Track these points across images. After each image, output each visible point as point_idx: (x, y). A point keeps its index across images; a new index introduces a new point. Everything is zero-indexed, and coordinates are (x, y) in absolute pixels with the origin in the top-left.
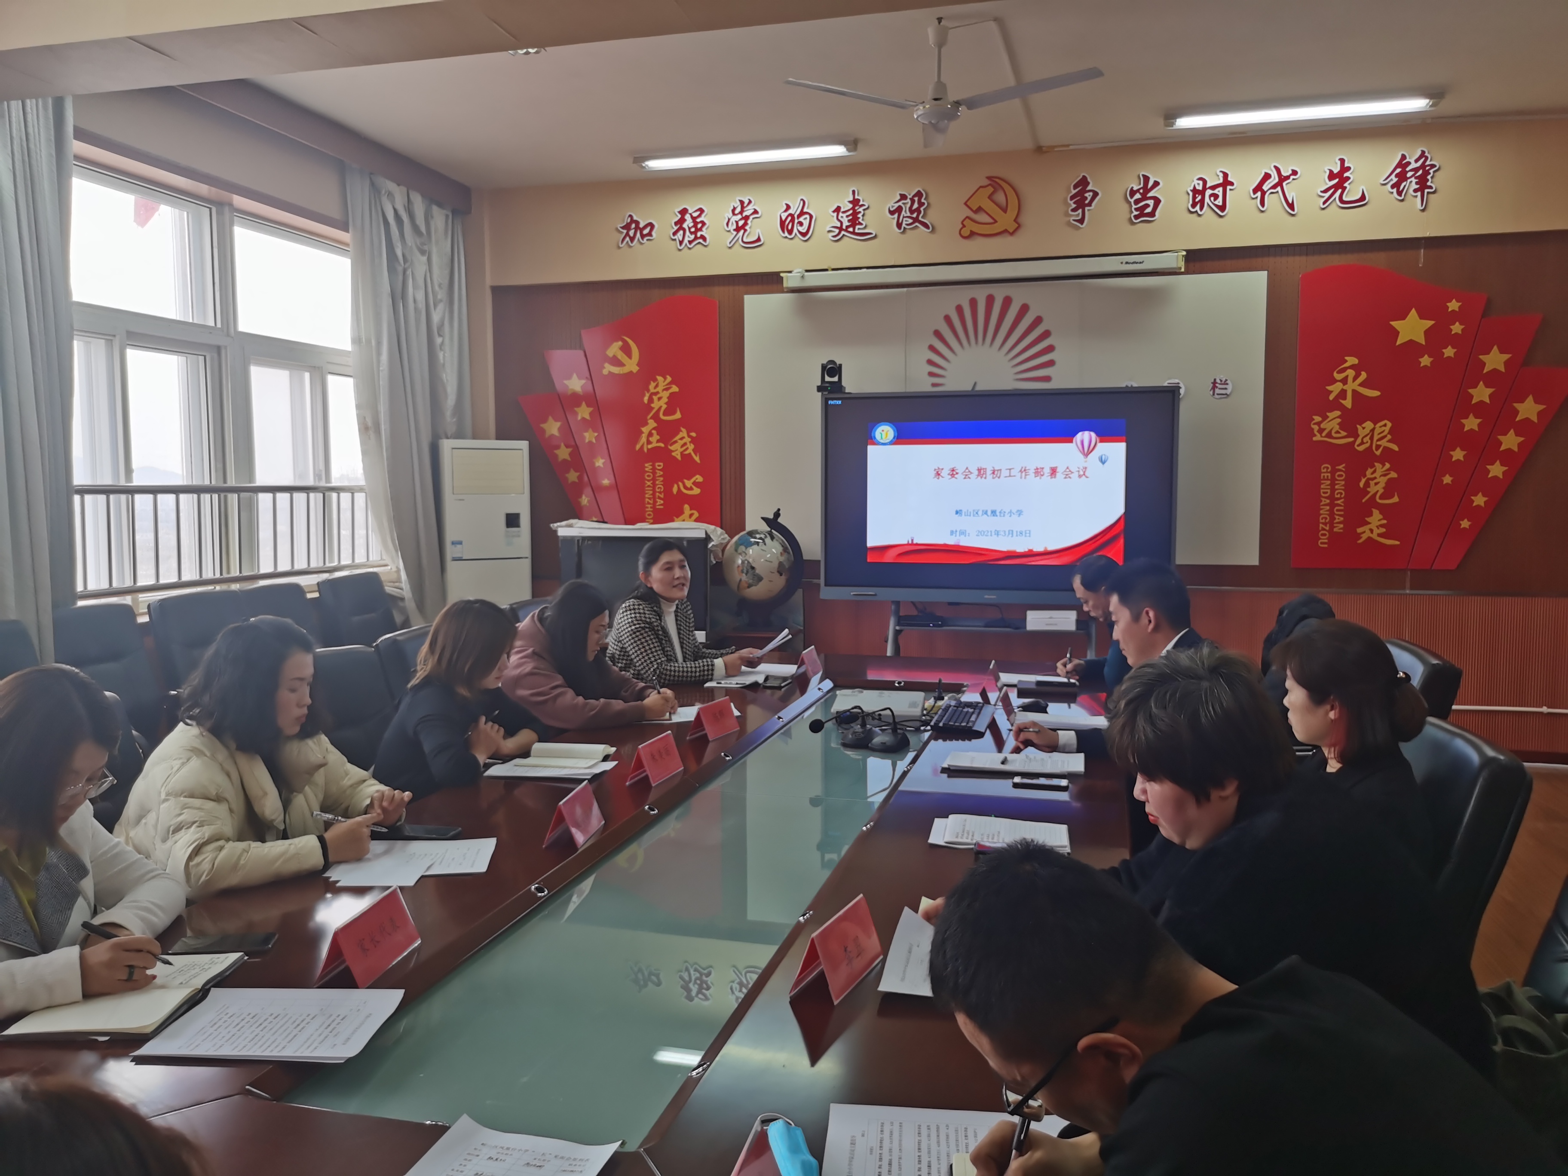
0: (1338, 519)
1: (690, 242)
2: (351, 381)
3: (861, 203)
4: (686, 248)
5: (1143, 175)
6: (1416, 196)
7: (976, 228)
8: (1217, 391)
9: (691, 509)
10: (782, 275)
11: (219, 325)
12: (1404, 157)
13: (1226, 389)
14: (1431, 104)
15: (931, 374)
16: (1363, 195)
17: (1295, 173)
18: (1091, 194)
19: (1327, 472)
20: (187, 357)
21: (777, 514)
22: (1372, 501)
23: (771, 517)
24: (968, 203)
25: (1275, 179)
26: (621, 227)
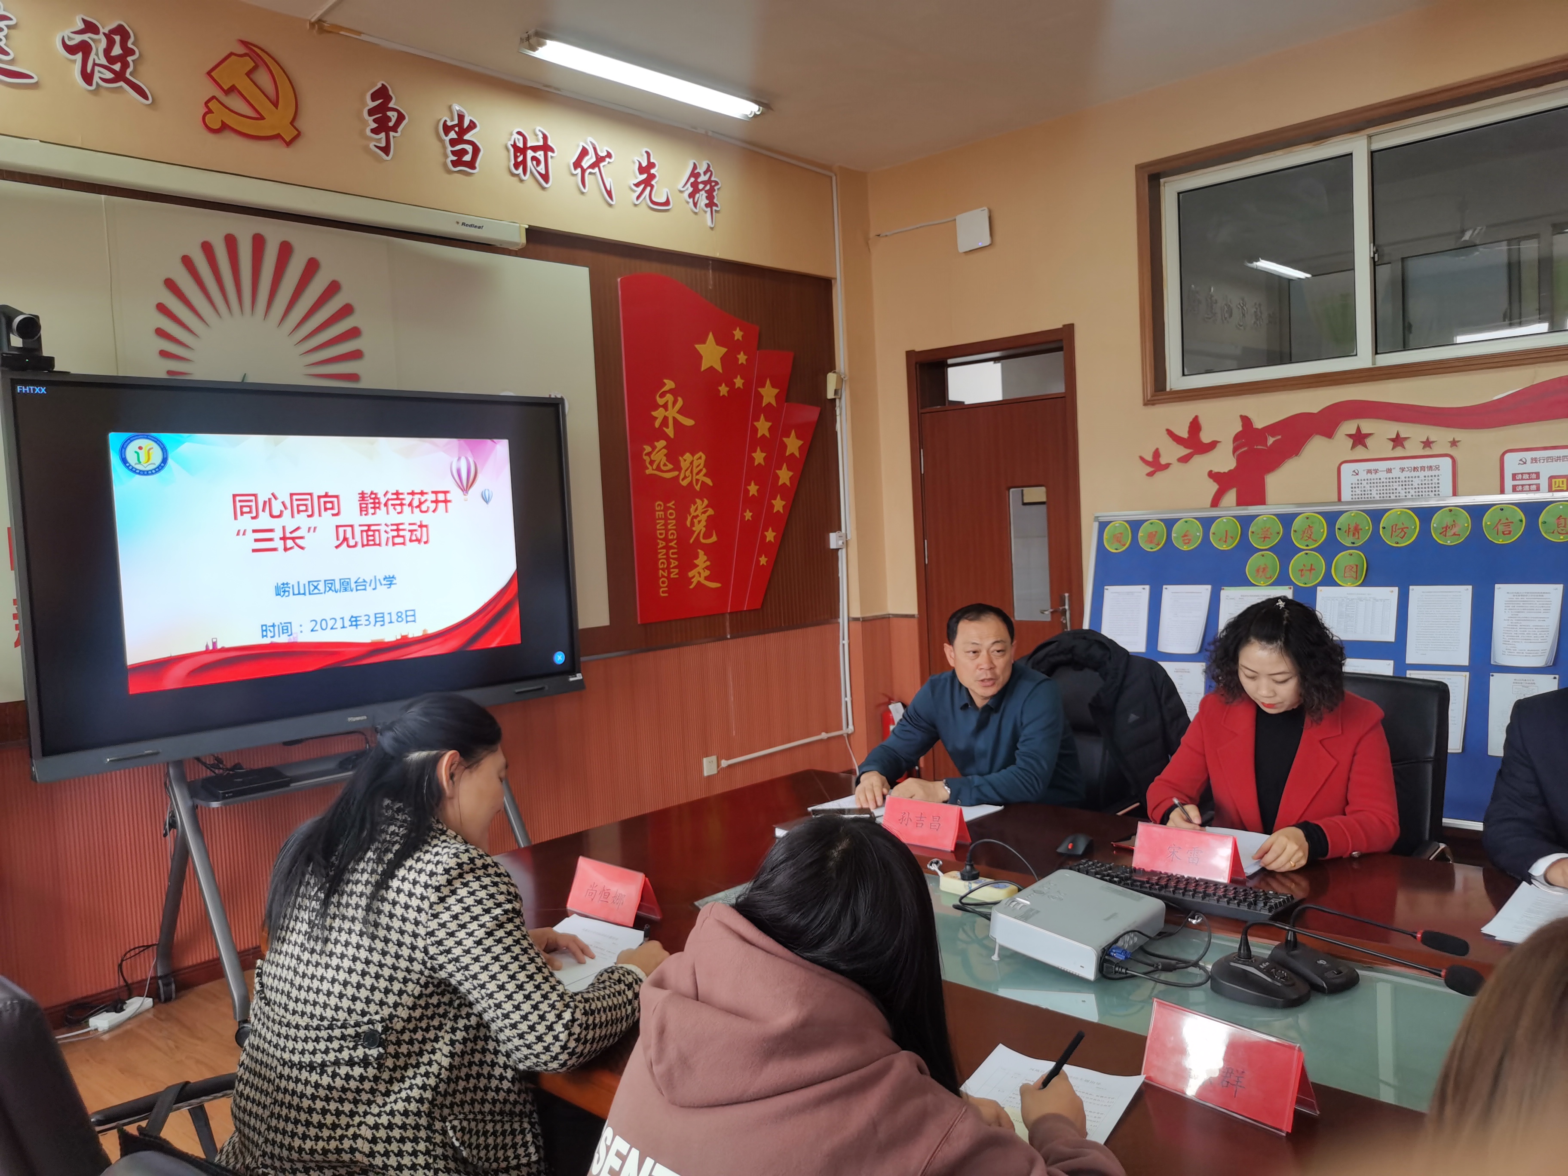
0: (674, 563)
5: (457, 110)
12: (695, 167)
14: (758, 112)
15: (164, 354)
16: (668, 199)
17: (609, 155)
18: (395, 114)
19: (661, 510)
22: (698, 543)
24: (213, 74)
25: (592, 157)
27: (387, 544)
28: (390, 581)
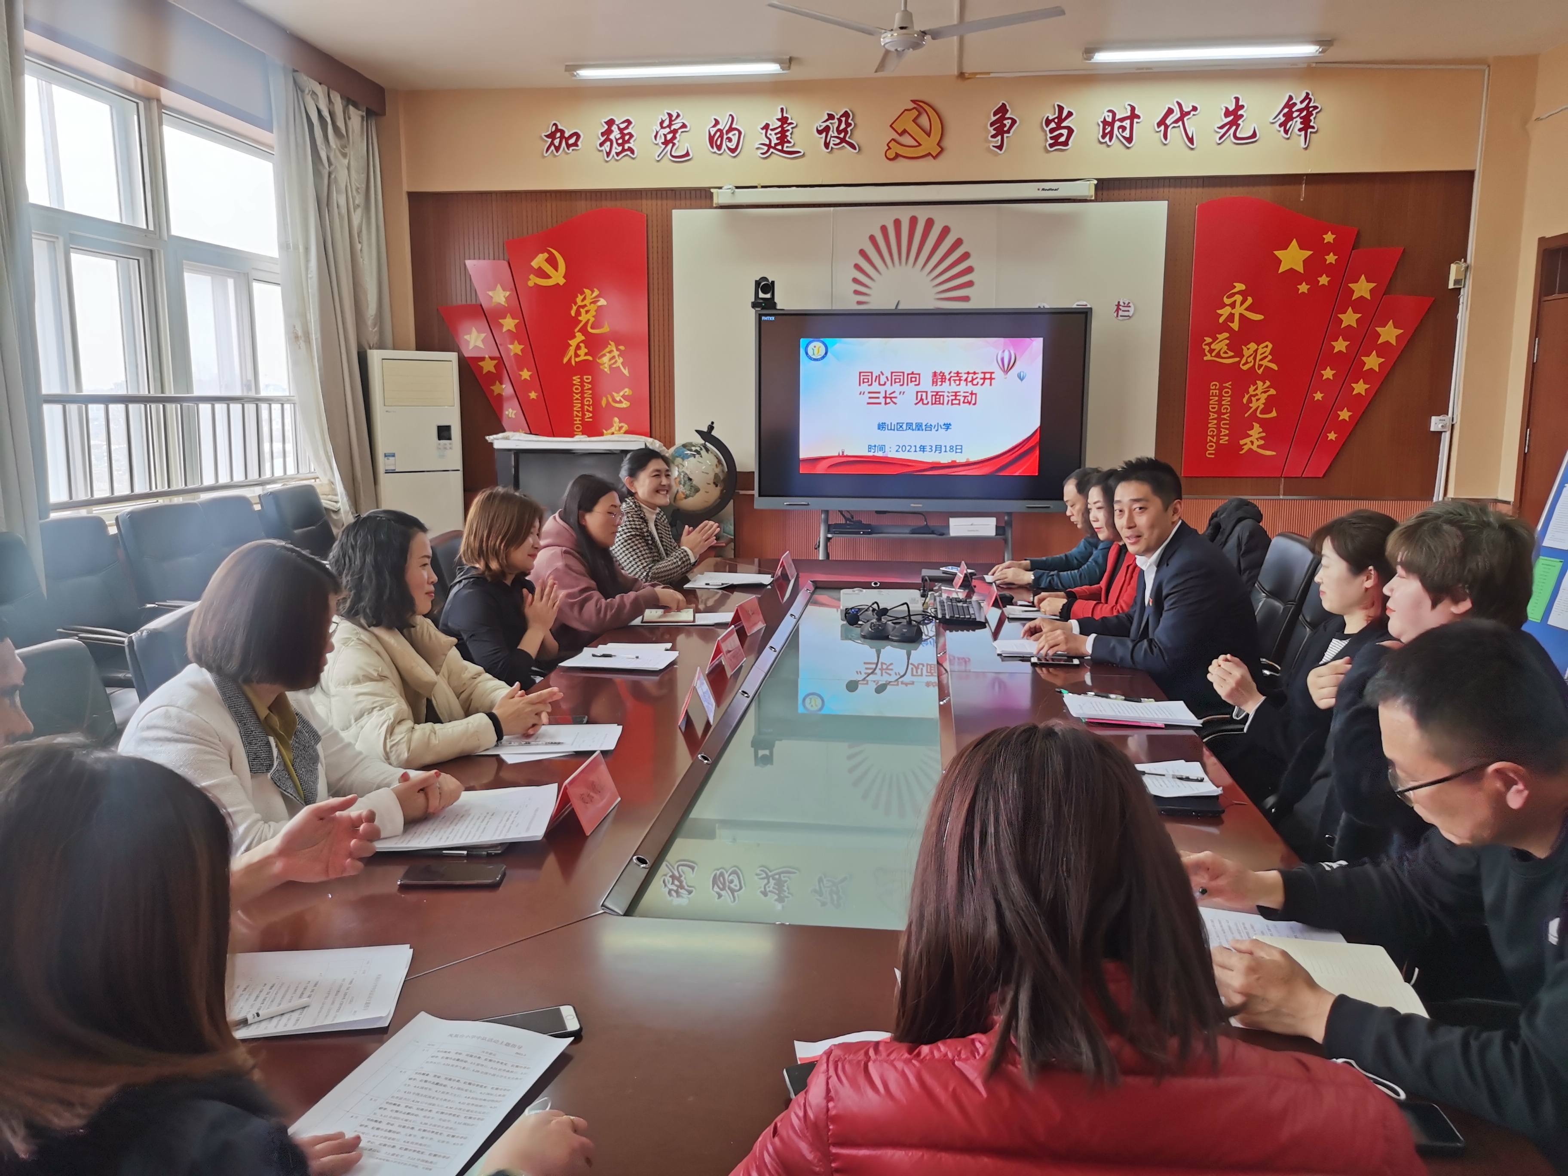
0: (1225, 432)
1: (618, 154)
2: (278, 289)
3: (789, 121)
4: (613, 160)
5: (1058, 106)
6: (1300, 135)
7: (902, 151)
8: (1121, 313)
9: (620, 422)
10: (712, 190)
11: (151, 228)
12: (1291, 98)
13: (1128, 311)
14: (1321, 50)
15: (856, 292)
16: (1255, 132)
17: (1195, 109)
18: (1010, 121)
19: (1215, 389)
20: (117, 261)
21: (711, 428)
22: (1254, 417)
23: (705, 429)
24: (893, 126)
25: (1177, 114)
26: (546, 136)
27: (948, 403)
28: (948, 426)
